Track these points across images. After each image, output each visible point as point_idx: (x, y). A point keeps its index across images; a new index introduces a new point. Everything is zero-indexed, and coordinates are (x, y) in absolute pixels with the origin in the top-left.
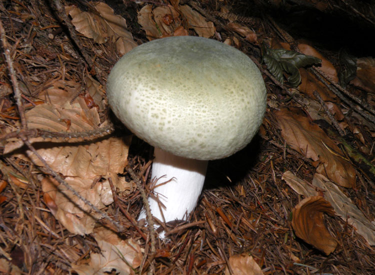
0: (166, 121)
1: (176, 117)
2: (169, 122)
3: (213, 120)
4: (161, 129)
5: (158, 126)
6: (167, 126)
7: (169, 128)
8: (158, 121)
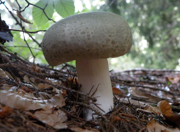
0: (90, 33)
1: (95, 29)
2: (92, 33)
3: (113, 26)
4: (89, 39)
5: (86, 37)
6: (91, 36)
7: (93, 37)
8: (86, 35)
